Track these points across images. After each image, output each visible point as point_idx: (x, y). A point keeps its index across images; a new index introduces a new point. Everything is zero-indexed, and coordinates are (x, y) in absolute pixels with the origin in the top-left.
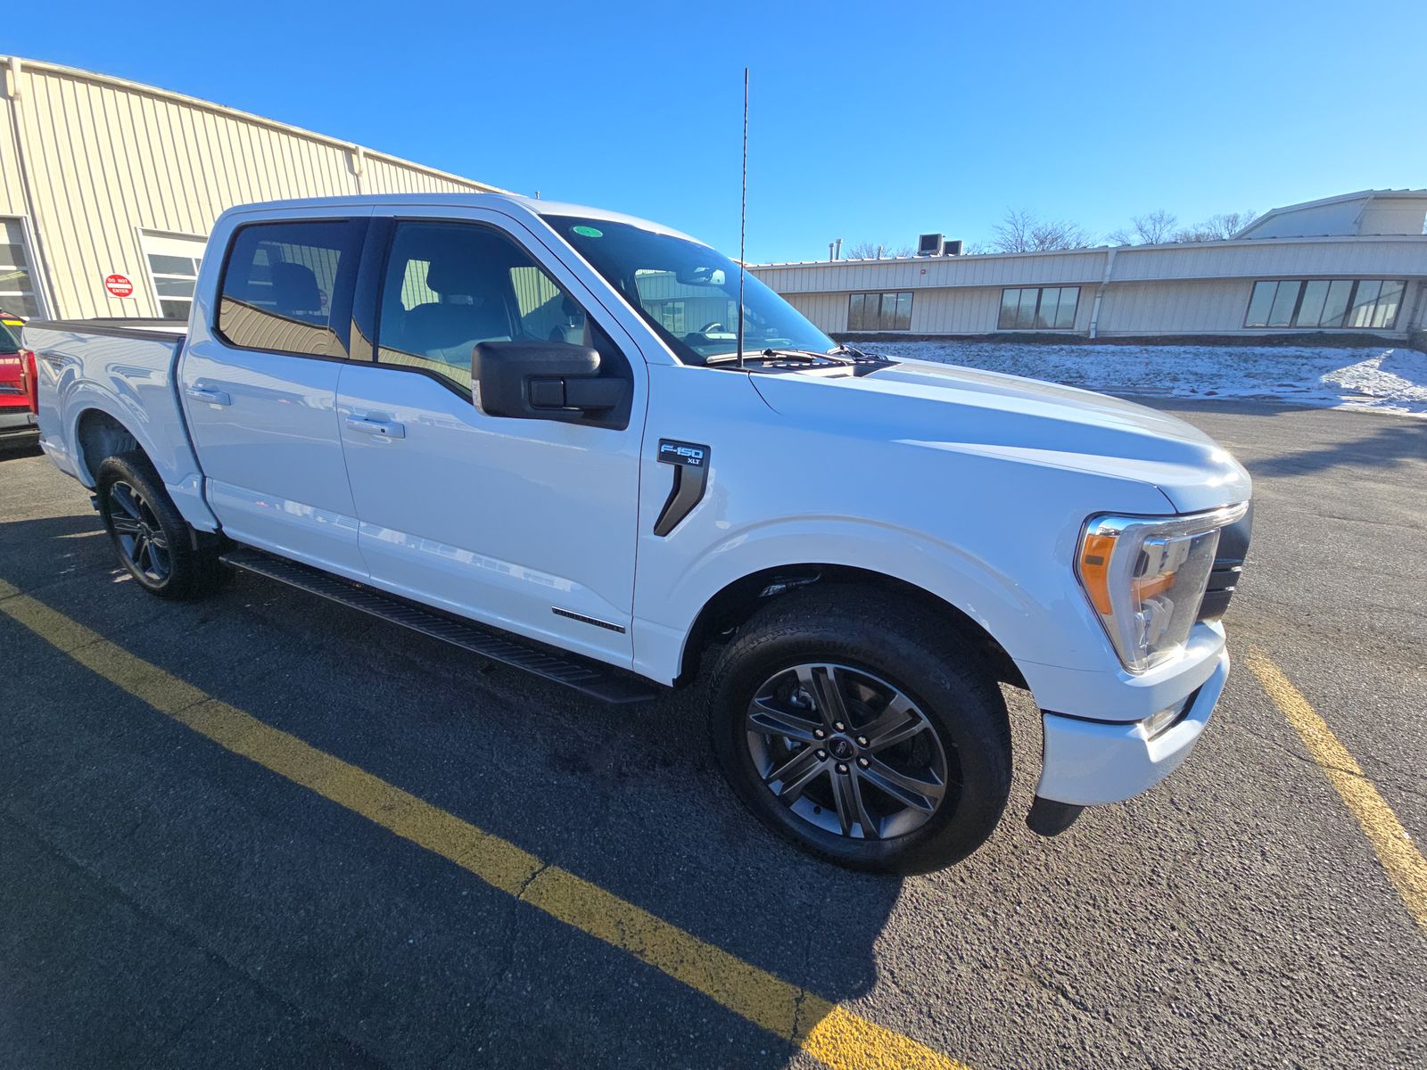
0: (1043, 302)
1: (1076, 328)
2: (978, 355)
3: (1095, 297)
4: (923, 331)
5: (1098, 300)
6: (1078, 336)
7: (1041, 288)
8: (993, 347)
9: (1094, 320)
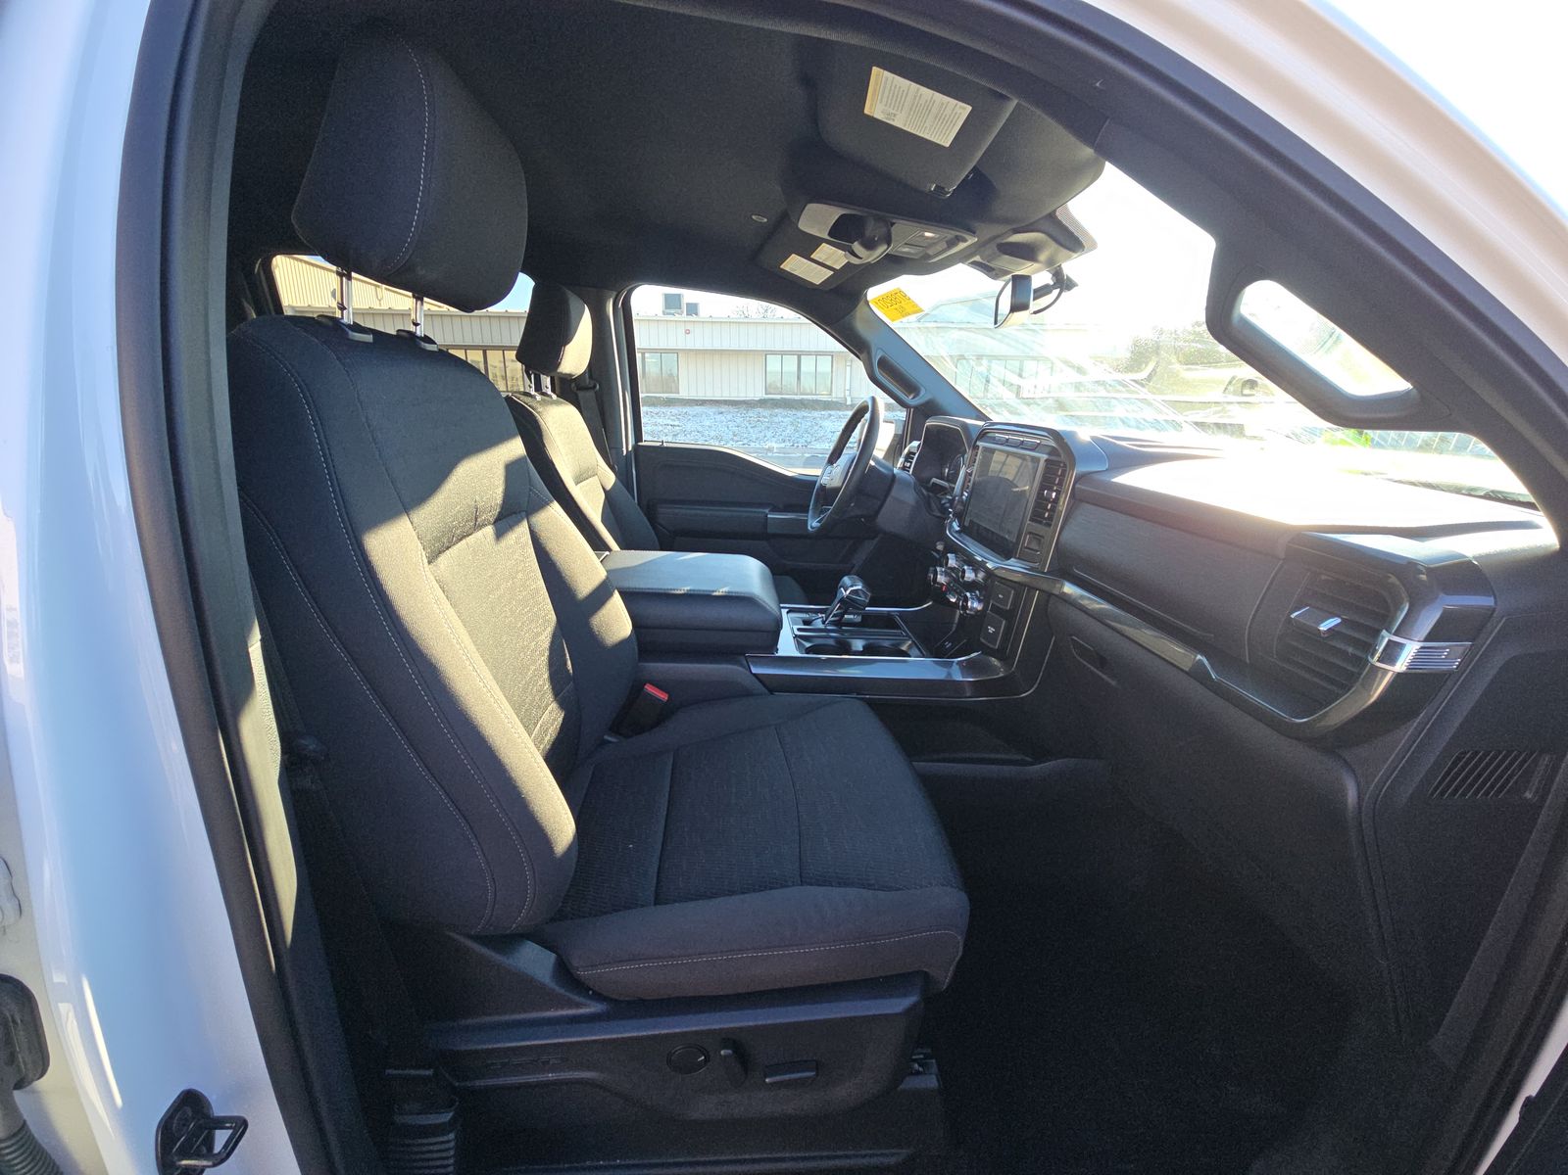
0: (803, 368)
1: (834, 395)
2: (759, 421)
3: (846, 366)
4: (693, 396)
5: (848, 368)
6: (837, 402)
7: (799, 355)
8: (770, 412)
9: (848, 387)
